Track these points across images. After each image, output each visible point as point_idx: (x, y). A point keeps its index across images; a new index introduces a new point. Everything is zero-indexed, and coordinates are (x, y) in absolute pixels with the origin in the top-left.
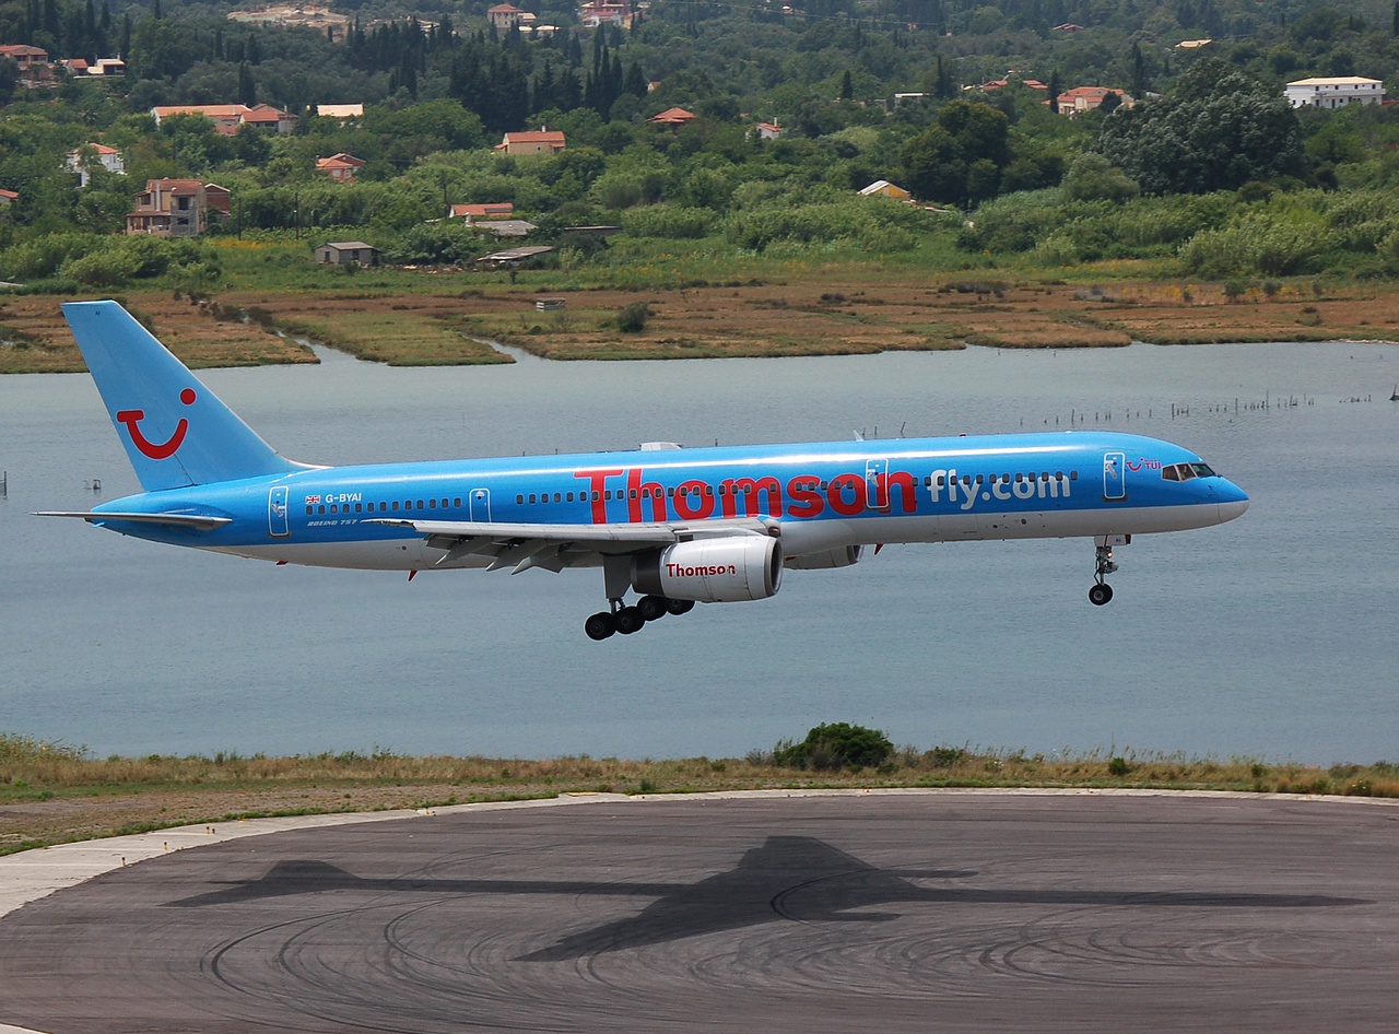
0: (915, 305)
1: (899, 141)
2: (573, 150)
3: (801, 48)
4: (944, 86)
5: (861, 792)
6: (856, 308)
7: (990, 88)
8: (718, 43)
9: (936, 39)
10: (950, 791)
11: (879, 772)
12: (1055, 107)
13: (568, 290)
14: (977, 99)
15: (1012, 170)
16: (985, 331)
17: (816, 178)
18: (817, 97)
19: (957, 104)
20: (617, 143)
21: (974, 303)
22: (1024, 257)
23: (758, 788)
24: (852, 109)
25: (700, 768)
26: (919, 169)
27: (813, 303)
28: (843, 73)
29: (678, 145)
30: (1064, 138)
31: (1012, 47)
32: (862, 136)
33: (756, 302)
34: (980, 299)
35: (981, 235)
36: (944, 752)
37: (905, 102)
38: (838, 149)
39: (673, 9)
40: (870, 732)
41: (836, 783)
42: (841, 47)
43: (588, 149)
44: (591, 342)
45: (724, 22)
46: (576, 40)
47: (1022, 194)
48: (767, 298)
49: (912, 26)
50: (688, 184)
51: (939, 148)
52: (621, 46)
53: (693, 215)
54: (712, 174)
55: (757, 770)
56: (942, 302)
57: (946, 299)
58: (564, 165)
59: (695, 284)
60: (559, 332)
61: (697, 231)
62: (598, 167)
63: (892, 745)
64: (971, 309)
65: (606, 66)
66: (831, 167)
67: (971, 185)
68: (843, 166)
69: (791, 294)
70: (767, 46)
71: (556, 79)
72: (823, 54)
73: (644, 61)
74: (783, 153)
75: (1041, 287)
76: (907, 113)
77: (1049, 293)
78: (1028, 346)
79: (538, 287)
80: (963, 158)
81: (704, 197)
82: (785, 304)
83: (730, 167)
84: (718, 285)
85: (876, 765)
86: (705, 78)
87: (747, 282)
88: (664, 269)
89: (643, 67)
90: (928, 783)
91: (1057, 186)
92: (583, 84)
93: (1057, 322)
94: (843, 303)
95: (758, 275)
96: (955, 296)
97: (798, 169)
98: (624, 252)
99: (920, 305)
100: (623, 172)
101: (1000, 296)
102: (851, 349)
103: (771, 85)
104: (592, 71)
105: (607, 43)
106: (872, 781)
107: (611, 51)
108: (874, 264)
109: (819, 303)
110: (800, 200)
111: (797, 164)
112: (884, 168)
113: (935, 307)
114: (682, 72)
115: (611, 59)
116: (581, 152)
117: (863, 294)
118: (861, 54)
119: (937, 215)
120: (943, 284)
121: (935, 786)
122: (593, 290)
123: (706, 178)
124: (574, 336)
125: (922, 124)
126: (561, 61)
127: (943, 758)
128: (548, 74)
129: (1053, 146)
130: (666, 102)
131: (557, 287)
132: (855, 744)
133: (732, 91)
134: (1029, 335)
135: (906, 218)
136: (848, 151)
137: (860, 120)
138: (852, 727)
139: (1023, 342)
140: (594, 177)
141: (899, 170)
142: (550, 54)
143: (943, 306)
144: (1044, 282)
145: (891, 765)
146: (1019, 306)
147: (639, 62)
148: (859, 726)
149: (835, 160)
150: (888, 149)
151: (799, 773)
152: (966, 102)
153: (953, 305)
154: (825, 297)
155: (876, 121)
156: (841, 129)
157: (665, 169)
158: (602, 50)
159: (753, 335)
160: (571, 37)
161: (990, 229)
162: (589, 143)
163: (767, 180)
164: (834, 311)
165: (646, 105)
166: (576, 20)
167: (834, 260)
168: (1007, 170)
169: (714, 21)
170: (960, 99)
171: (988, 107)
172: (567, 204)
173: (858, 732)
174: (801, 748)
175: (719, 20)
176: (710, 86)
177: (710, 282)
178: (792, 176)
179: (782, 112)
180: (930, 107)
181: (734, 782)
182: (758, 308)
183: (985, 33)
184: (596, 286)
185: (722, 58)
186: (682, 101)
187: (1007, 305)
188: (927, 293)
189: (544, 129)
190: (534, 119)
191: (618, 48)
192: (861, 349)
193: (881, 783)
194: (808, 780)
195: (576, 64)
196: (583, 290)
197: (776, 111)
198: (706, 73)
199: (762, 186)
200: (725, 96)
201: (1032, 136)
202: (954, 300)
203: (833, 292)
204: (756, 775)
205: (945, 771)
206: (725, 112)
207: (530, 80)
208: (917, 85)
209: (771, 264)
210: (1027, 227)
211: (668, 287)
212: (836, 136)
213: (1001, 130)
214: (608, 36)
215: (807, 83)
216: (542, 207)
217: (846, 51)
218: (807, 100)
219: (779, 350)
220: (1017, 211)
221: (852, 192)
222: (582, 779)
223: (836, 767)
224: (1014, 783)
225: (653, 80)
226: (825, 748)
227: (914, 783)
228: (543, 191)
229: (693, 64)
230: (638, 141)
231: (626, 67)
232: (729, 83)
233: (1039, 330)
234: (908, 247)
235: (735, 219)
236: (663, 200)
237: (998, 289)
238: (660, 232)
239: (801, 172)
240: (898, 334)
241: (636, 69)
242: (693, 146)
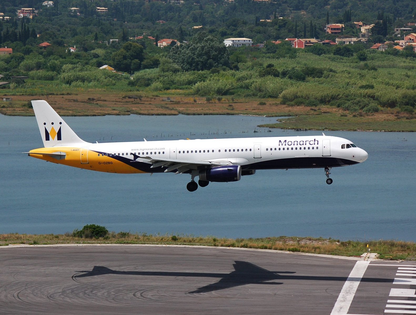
0: (116, 101)
1: (111, 53)
2: (14, 54)
3: (82, 25)
4: (125, 38)
5: (99, 245)
6: (98, 102)
7: (138, 38)
8: (58, 23)
9: (122, 24)
10: (125, 245)
11: (104, 239)
12: (157, 45)
13: (13, 95)
14: (134, 42)
15: (144, 62)
16: (136, 110)
17: (87, 64)
18: (87, 40)
19: (128, 43)
20: (28, 52)
21: (133, 102)
22: (147, 88)
23: (68, 243)
24: (98, 44)
25: (51, 237)
26: (117, 62)
27: (86, 100)
28: (95, 33)
29: (46, 53)
30: (159, 54)
31: (144, 27)
32: (100, 51)
33: (69, 100)
34: (134, 100)
35: (135, 82)
36: (123, 233)
37: (113, 42)
38: (93, 55)
39: (45, 13)
40: (102, 227)
41: (91, 242)
42: (94, 25)
43: (19, 53)
44: (20, 110)
45: (60, 17)
46: (16, 21)
47: (147, 70)
48: (72, 99)
49: (115, 20)
50: (49, 65)
51: (123, 56)
52: (29, 23)
53: (50, 73)
54: (56, 62)
55: (68, 238)
56: (123, 101)
57: (124, 100)
58: (12, 58)
59: (51, 94)
60: (10, 107)
61: (52, 79)
62: (23, 58)
63: (108, 231)
64: (132, 103)
65: (25, 29)
66: (91, 61)
67: (132, 67)
68: (95, 60)
69: (79, 97)
70: (72, 24)
71: (10, 33)
72: (89, 27)
73: (36, 28)
74: (77, 56)
75: (152, 97)
76: (114, 46)
77: (155, 99)
78: (148, 115)
79: (4, 94)
80: (130, 59)
81: (53, 68)
82: (77, 100)
83: (61, 59)
84: (57, 94)
85: (103, 237)
86: (54, 33)
87: (66, 94)
88: (41, 89)
89: (36, 30)
90: (118, 242)
91: (157, 68)
92: (18, 34)
93: (157, 107)
94: (94, 101)
95: (69, 92)
96: (127, 99)
97: (81, 61)
98: (30, 84)
99: (117, 102)
100: (29, 61)
101: (141, 100)
102: (96, 114)
103: (74, 36)
104: (20, 31)
105: (25, 22)
106: (102, 241)
107: (26, 24)
108: (103, 89)
109: (87, 100)
110: (81, 70)
111: (81, 59)
112: (107, 61)
113: (121, 102)
114: (47, 31)
115: (26, 28)
116: (17, 54)
117: (100, 98)
118: (100, 27)
119: (122, 75)
120: (124, 96)
121: (120, 243)
122: (20, 95)
123: (54, 63)
124: (14, 109)
125: (118, 49)
126: (11, 27)
127: (123, 235)
128: (8, 31)
129: (156, 56)
130: (42, 40)
131: (10, 94)
132: (97, 231)
133: (62, 38)
134: (149, 111)
135: (113, 76)
136: (96, 56)
137: (100, 47)
138: (96, 225)
139: (147, 113)
140: (21, 62)
141: (111, 62)
142: (8, 25)
143: (124, 102)
144: (153, 96)
145: (108, 237)
146: (146, 103)
147: (34, 28)
148: (98, 225)
149: (92, 59)
150: (108, 56)
151: (80, 239)
152: (131, 43)
153: (127, 102)
154: (89, 99)
155: (105, 47)
156: (94, 49)
157: (42, 60)
158: (24, 24)
159: (68, 110)
160: (15, 20)
161: (138, 79)
162: (19, 52)
163: (72, 64)
164: (91, 103)
165: (37, 41)
166: (16, 15)
167: (92, 88)
168: (142, 63)
169: (57, 17)
170: (129, 42)
171: (138, 44)
172: (13, 70)
173: (98, 227)
174: (81, 231)
175: (59, 17)
176: (55, 36)
177: (55, 93)
178: (79, 63)
179: (77, 44)
180: (121, 44)
181: (61, 241)
182: (69, 102)
183: (137, 22)
184: (21, 94)
185: (59, 28)
186: (47, 40)
187: (142, 102)
188: (119, 98)
189: (6, 47)
190: (3, 44)
191: (28, 24)
192: (99, 114)
193: (105, 242)
194: (83, 241)
195: (16, 29)
196: (17, 95)
197: (75, 44)
198: (55, 32)
199: (70, 66)
200: (60, 39)
201: (150, 53)
202: (127, 100)
203: (91, 97)
204: (68, 239)
205: (123, 239)
206: (60, 44)
207: (2, 33)
208: (117, 37)
209: (73, 89)
210: (149, 80)
211: (43, 95)
212: (92, 51)
213: (141, 51)
214: (25, 20)
215: (84, 36)
216: (5, 70)
217: (96, 27)
218: (84, 41)
219: (76, 114)
220: (146, 75)
221: (97, 68)
222: (16, 240)
223: (91, 237)
224: (144, 243)
225: (38, 34)
226: (88, 232)
227: (114, 242)
228: (5, 65)
229: (51, 29)
230: (34, 51)
231: (31, 29)
232: (61, 35)
233: (152, 110)
234: (114, 84)
235: (63, 75)
236: (41, 69)
237: (140, 97)
238: (40, 78)
239: (82, 62)
240: (110, 110)
241: (34, 31)
242: (50, 54)
